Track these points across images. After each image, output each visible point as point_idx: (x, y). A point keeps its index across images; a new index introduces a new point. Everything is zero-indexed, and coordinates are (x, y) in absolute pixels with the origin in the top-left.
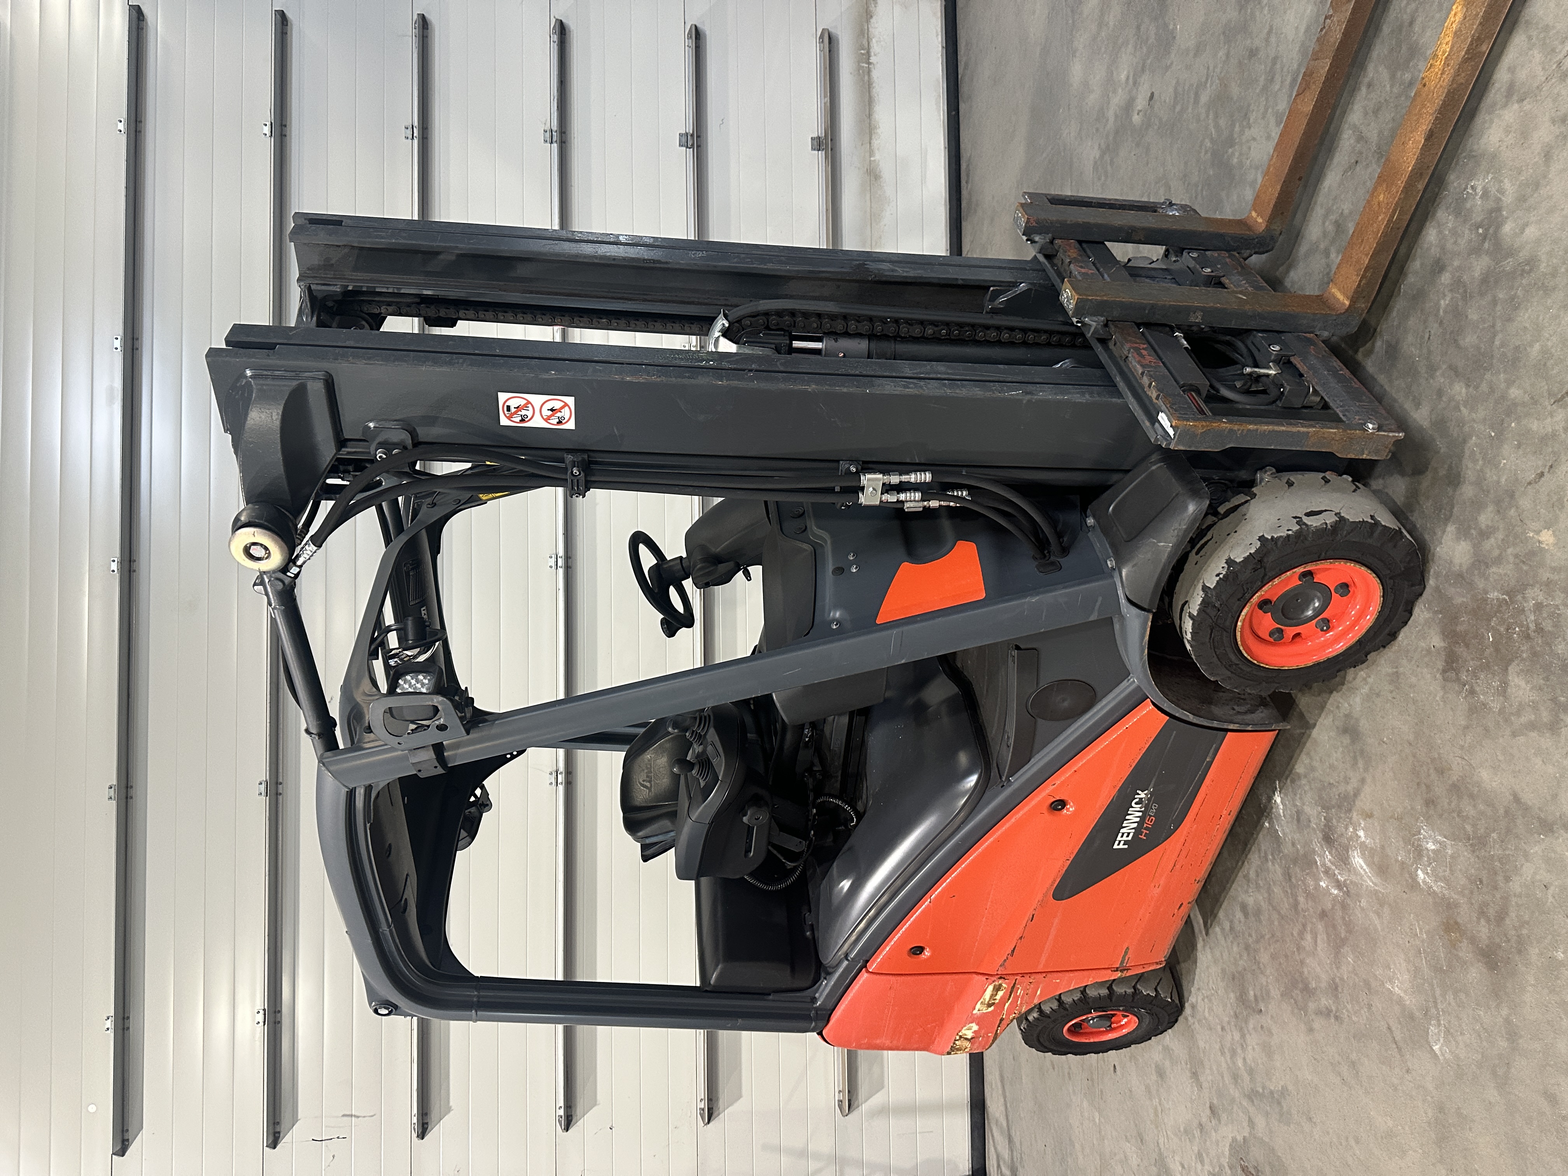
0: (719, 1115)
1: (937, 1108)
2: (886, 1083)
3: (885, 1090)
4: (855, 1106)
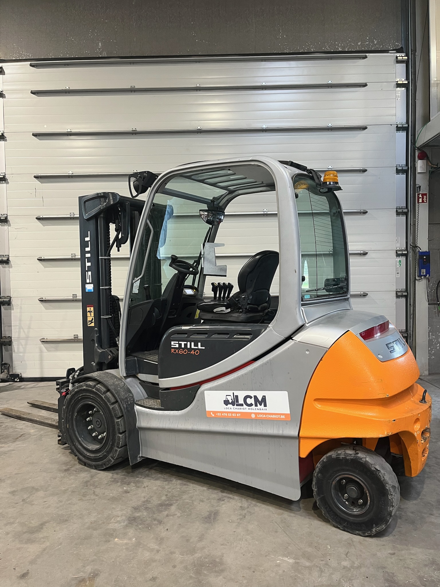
0: (41, 303)
1: (42, 367)
2: (48, 352)
3: (47, 352)
4: (43, 343)
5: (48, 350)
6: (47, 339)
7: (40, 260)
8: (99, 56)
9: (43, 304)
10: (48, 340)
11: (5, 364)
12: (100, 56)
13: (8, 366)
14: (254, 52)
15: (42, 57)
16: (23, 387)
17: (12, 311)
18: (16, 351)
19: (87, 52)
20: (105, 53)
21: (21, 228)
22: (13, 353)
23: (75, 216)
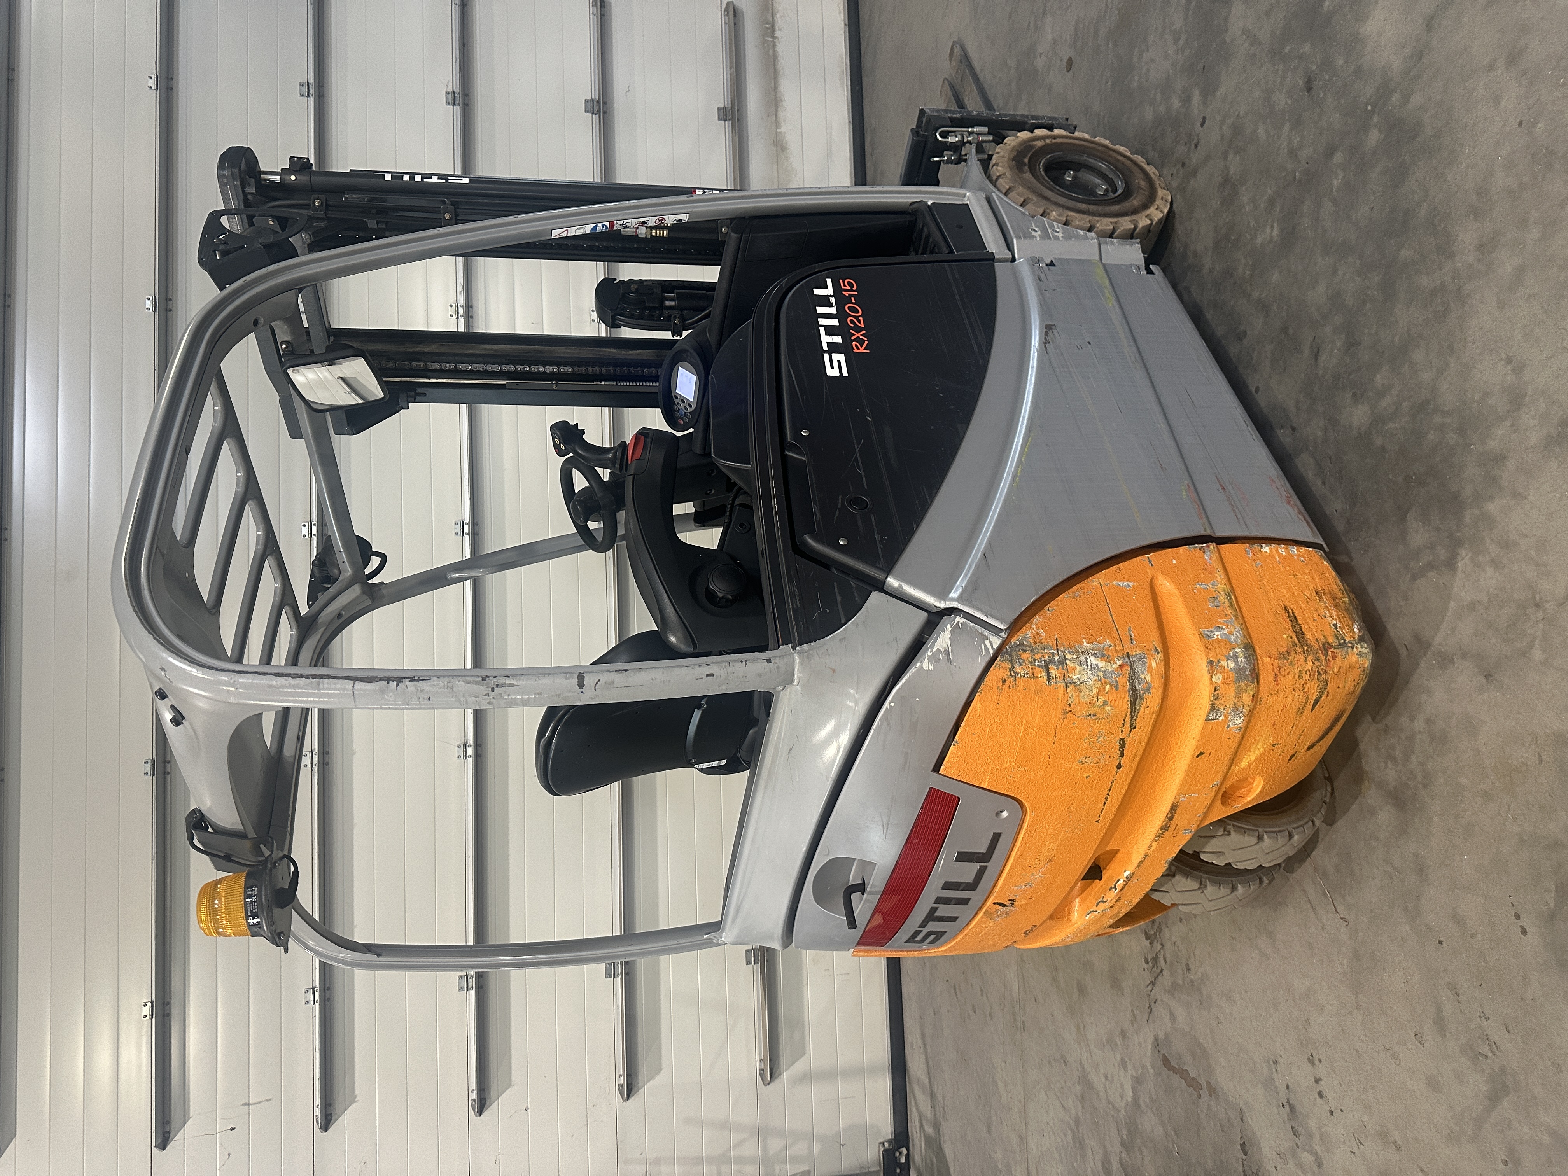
0: (638, 1090)
1: (859, 1072)
2: (807, 1049)
3: (807, 1056)
4: (776, 1074)
5: (800, 1052)
6: (761, 1060)
7: (481, 1105)
9: (640, 1084)
10: (765, 1056)
16: (930, 1130)
18: (806, 1168)
23: (317, 984)
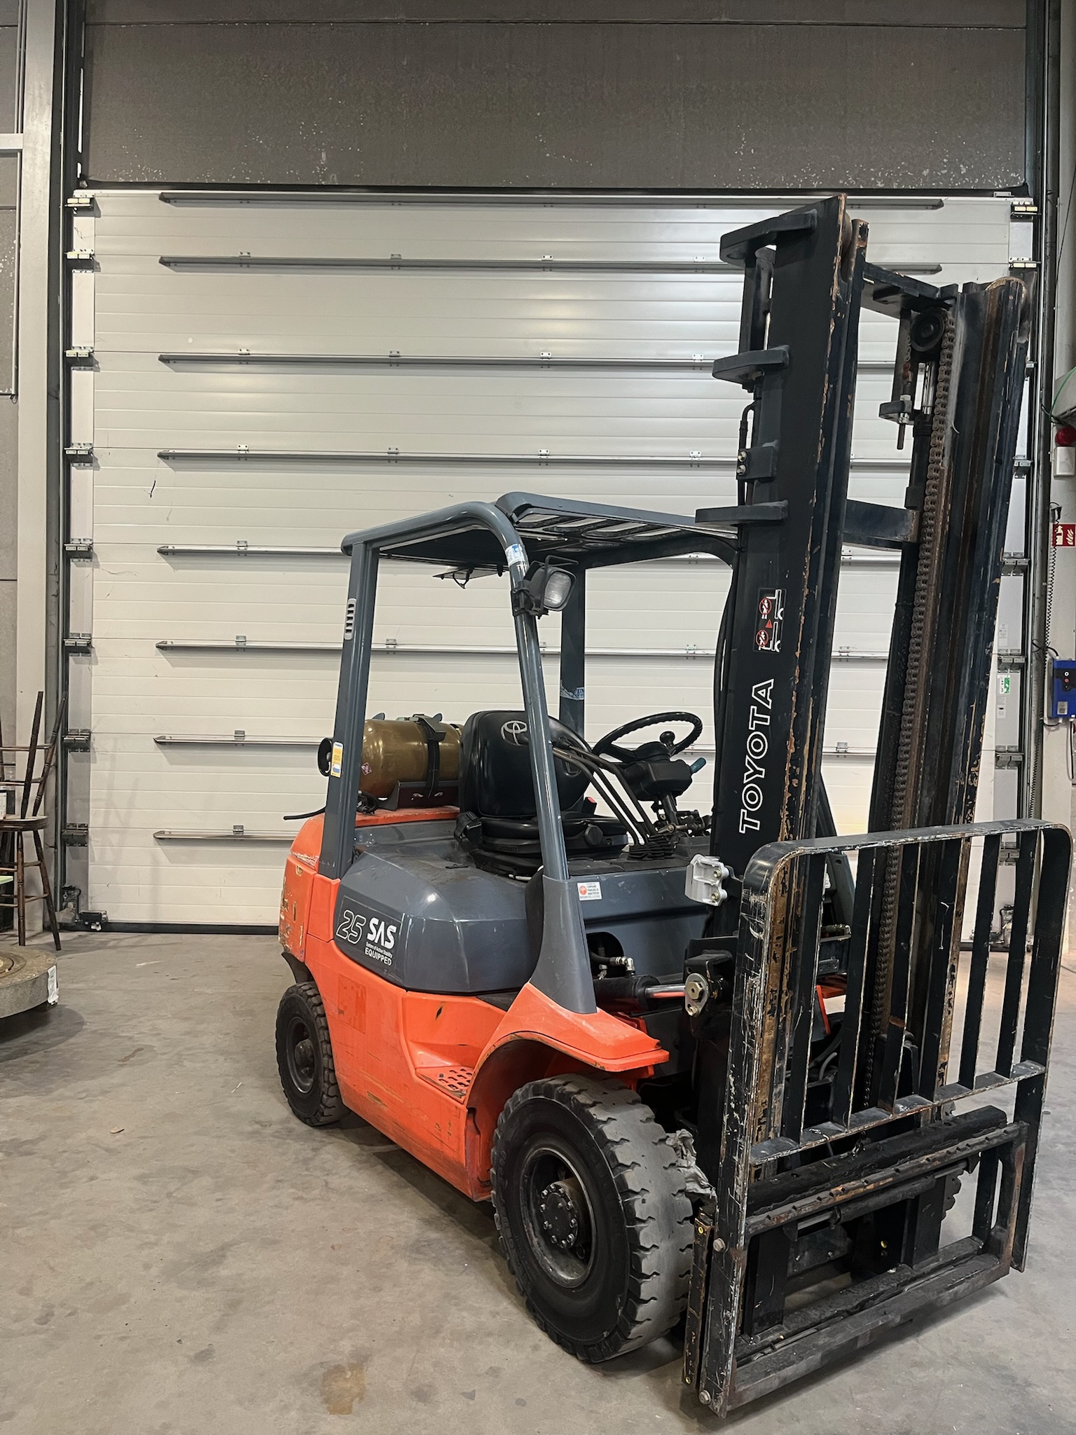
0: (160, 749)
1: (155, 900)
2: (172, 865)
3: (170, 864)
4: (161, 843)
5: (172, 860)
6: (170, 832)
7: (163, 648)
8: (321, 182)
9: (164, 751)
10: (173, 835)
11: (71, 888)
12: (323, 183)
13: (76, 894)
14: (679, 186)
15: (188, 180)
16: (111, 944)
17: (92, 764)
18: (97, 859)
19: (292, 171)
20: (335, 178)
21: (124, 573)
22: (90, 863)
23: (249, 549)
